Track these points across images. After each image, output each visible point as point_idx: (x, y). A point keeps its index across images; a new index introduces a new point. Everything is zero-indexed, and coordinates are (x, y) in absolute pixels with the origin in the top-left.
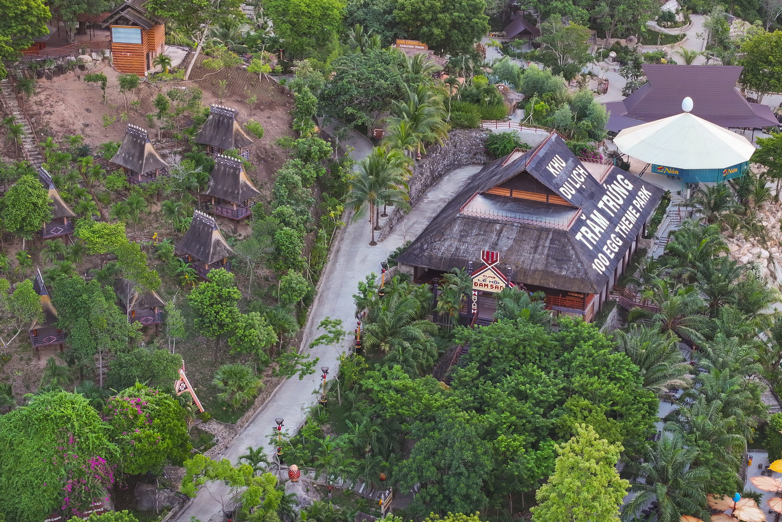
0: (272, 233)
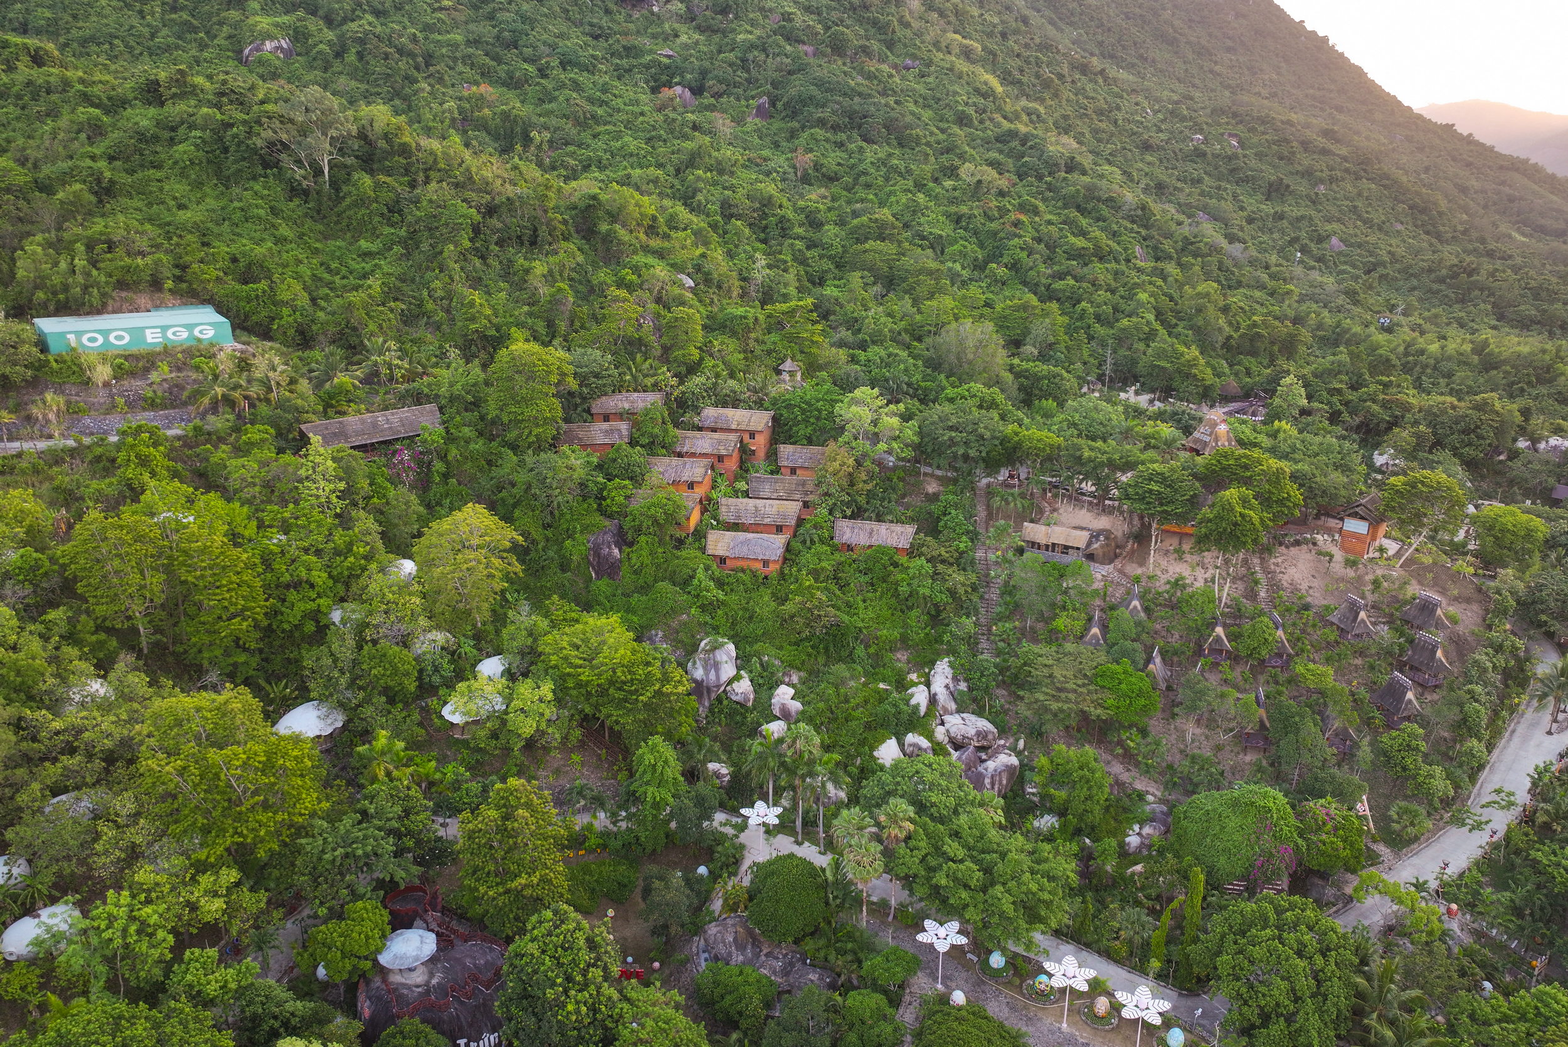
0: (1461, 705)
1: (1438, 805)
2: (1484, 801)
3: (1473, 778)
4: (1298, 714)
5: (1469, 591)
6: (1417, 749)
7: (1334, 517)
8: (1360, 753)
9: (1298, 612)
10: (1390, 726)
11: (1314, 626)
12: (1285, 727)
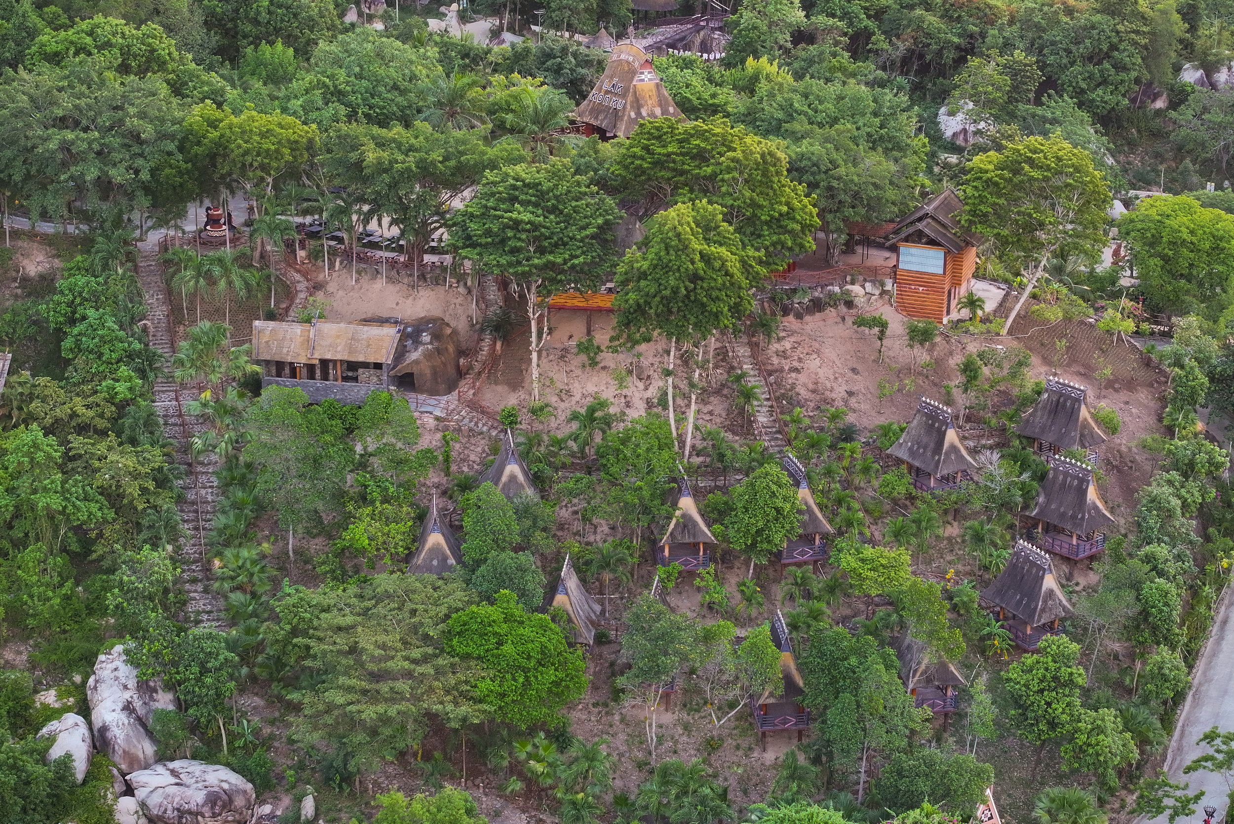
0: (1136, 586)
1: (1113, 780)
2: (1188, 761)
3: (1167, 721)
4: (855, 651)
5: (1130, 367)
6: (1070, 683)
7: (880, 246)
8: (973, 710)
9: (833, 447)
10: (1020, 648)
11: (866, 470)
12: (834, 681)
